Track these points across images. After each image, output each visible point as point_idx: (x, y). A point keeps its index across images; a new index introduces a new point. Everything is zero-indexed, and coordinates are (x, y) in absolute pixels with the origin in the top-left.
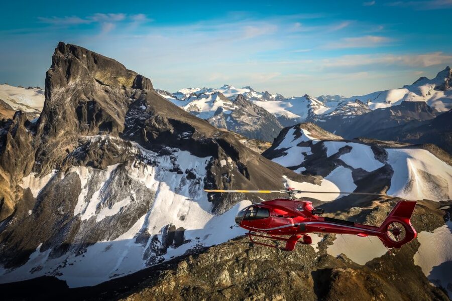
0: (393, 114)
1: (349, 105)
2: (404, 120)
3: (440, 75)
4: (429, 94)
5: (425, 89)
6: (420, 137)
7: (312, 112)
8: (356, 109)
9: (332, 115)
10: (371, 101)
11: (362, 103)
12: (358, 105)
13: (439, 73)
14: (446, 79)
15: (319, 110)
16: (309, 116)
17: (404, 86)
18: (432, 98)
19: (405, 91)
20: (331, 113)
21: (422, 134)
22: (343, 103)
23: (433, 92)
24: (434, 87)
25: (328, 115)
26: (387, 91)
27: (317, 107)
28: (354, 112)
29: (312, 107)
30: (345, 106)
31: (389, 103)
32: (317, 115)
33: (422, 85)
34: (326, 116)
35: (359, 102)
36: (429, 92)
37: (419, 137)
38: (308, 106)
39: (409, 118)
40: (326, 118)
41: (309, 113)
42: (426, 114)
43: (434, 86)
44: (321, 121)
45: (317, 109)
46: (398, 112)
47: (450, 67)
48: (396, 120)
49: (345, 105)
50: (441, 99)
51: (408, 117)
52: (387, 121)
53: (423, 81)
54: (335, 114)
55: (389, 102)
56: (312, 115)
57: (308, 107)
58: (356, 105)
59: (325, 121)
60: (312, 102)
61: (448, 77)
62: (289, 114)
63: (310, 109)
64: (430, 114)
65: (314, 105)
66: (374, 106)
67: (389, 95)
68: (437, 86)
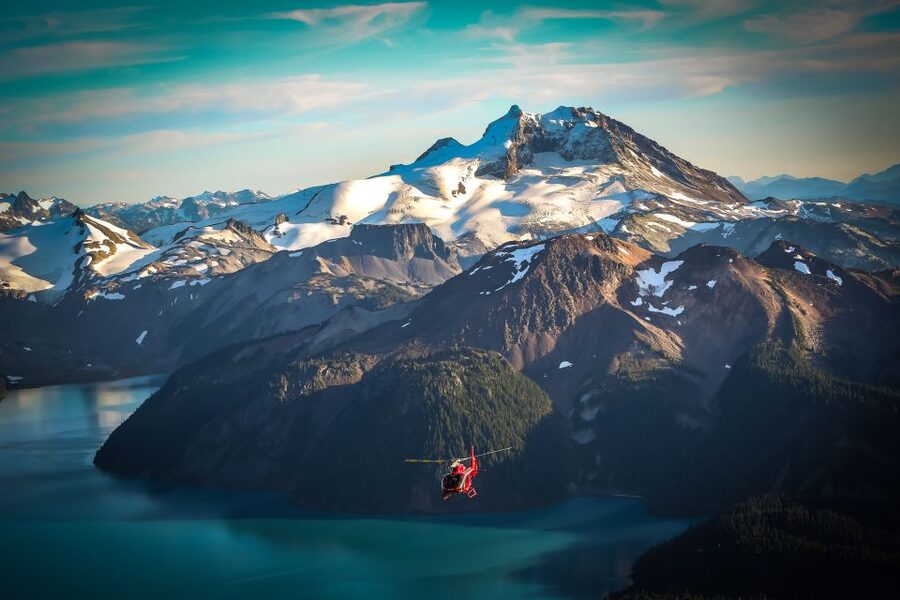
0: (325, 269)
1: (205, 237)
2: (352, 290)
3: (495, 131)
4: (462, 189)
5: (449, 174)
6: (366, 374)
7: (88, 269)
8: (224, 252)
9: (144, 274)
10: (287, 220)
11: (250, 231)
12: (236, 238)
13: (490, 125)
14: (509, 144)
15: (111, 258)
16: (76, 279)
17: (392, 168)
18: (470, 203)
19: (394, 182)
20: (142, 270)
21: (371, 363)
22: (188, 235)
23: (473, 184)
24: (475, 168)
25: (132, 278)
26: (336, 185)
27: (106, 249)
28: (215, 264)
29: (88, 250)
30: (194, 244)
31: (341, 223)
32: (103, 279)
33: (440, 163)
34: (128, 279)
35: (240, 226)
36: (460, 185)
37: (360, 373)
38: (78, 247)
39: (372, 283)
40: (125, 288)
41: (77, 272)
42: (430, 262)
43: (475, 166)
44: (111, 297)
45: (103, 255)
46: (340, 262)
47: (521, 107)
48: (328, 293)
49: (192, 239)
50: (495, 205)
51: (366, 280)
52: (297, 296)
53: (444, 150)
54: (154, 270)
55: (343, 219)
56: (87, 277)
57: (77, 253)
58: (229, 236)
59: (122, 297)
60: (90, 233)
61: (514, 138)
62: (15, 279)
63: (82, 259)
64: (442, 262)
65: (96, 244)
66: (294, 235)
67: (341, 197)
68: (485, 164)
